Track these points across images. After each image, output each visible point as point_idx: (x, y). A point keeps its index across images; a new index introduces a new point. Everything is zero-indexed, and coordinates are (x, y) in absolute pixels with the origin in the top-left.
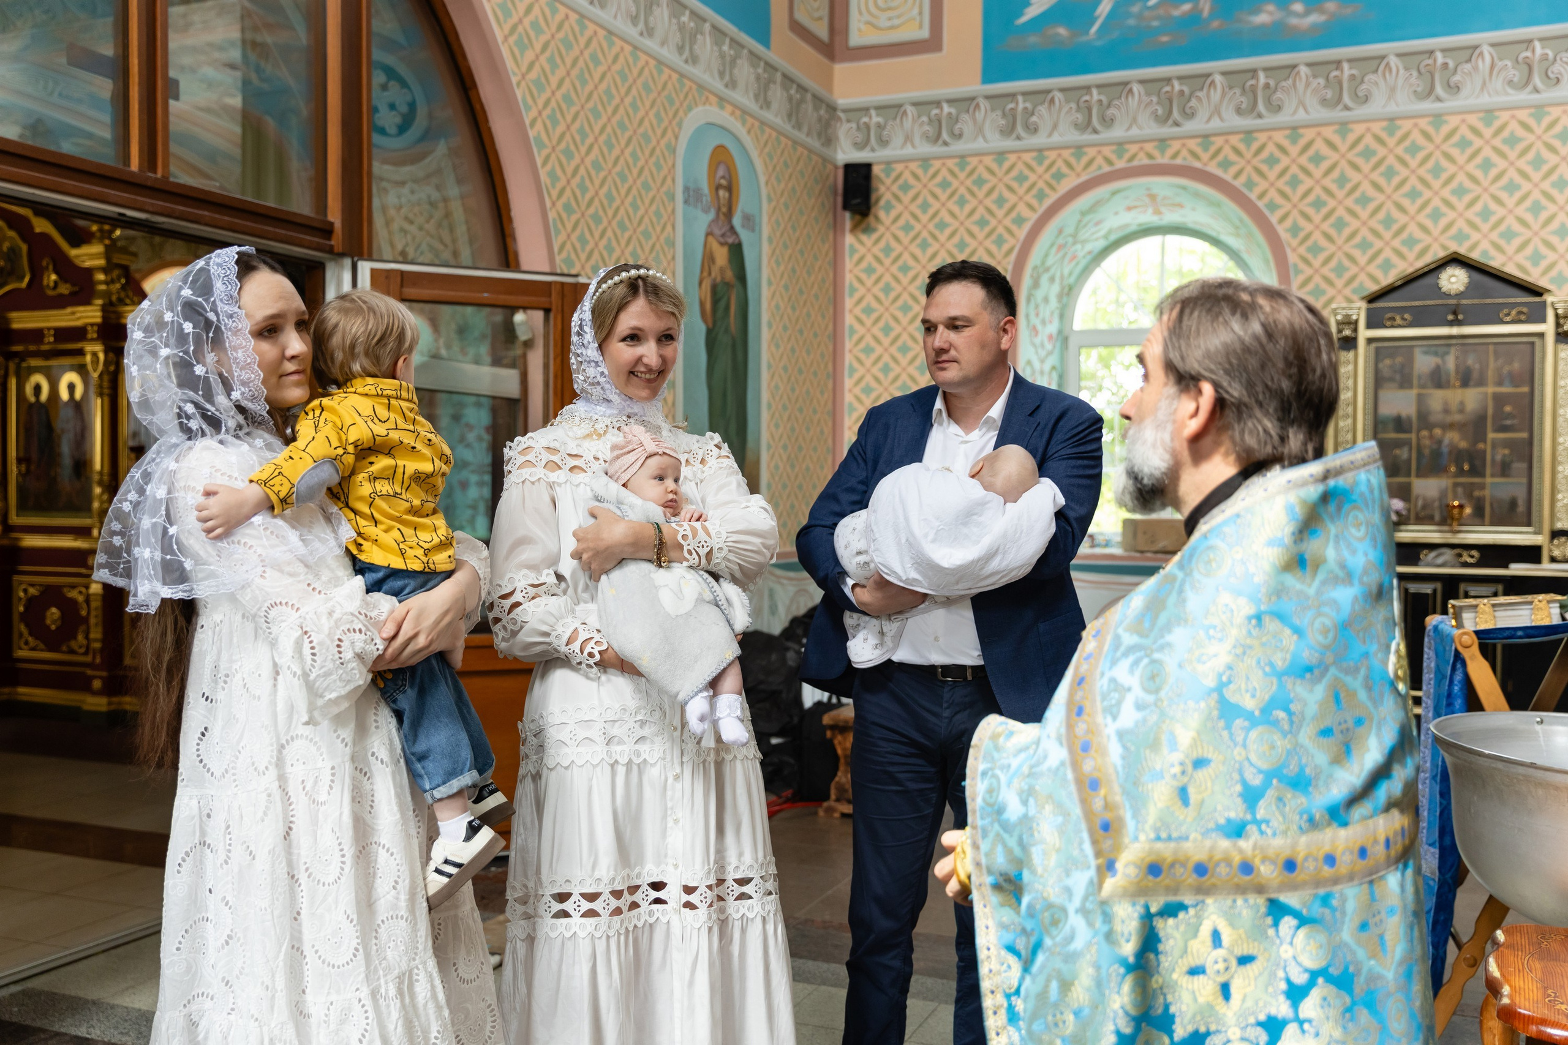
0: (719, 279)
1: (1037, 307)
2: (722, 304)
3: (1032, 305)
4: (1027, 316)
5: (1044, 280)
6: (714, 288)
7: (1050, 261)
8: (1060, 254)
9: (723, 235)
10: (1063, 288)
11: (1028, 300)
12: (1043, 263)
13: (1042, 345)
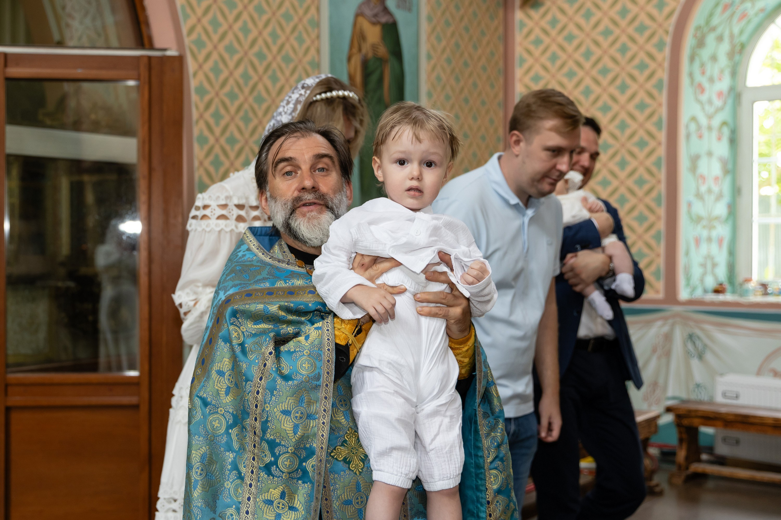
0: (370, 55)
1: (702, 65)
2: (374, 78)
3: (697, 64)
4: (691, 75)
5: (711, 39)
6: (365, 64)
7: (715, 21)
8: (728, 13)
9: (375, 16)
10: (733, 47)
11: (692, 59)
12: (708, 22)
13: (710, 102)
